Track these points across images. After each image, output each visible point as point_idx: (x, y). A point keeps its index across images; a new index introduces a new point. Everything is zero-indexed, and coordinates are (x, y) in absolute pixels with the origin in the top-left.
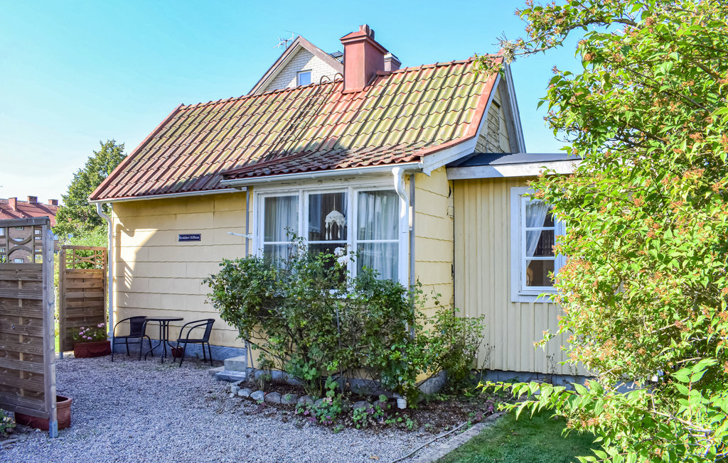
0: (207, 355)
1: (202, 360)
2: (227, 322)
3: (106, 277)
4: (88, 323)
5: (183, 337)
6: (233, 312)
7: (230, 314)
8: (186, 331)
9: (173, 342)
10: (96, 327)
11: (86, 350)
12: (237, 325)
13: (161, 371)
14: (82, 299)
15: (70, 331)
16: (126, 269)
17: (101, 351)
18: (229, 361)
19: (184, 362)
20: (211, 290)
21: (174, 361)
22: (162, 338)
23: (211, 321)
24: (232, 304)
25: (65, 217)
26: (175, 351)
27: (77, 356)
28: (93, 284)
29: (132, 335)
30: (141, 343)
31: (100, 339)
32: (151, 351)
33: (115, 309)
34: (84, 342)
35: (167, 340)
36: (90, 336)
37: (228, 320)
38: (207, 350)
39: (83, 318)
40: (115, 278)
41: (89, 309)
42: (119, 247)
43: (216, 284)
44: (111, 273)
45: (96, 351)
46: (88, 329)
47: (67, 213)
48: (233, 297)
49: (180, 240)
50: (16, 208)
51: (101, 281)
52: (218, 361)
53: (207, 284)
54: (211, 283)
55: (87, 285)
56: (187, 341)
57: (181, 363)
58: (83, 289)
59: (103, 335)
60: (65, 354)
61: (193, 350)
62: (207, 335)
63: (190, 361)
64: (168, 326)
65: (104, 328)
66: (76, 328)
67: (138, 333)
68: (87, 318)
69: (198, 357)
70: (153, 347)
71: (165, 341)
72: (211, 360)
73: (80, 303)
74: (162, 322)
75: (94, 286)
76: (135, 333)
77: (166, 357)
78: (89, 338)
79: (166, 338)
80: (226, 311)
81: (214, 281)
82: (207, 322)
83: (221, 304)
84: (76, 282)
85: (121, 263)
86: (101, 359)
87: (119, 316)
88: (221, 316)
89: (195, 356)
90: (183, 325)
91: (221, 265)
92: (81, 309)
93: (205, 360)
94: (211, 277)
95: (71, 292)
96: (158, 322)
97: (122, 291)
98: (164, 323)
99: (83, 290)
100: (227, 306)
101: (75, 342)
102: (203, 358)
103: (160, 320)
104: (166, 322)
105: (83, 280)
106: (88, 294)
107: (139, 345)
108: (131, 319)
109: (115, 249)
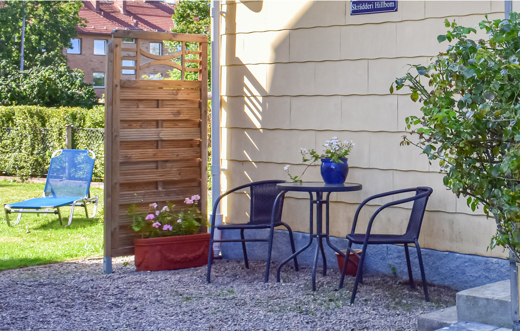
0: (416, 270)
1: (405, 284)
2: (463, 199)
3: (206, 98)
4: (168, 194)
5: (361, 229)
6: (479, 171)
7: (469, 175)
8: (366, 214)
9: (341, 240)
10: (181, 203)
11: (158, 255)
12: (490, 206)
13: (307, 312)
14: (157, 143)
15: (126, 212)
16: (246, 81)
17: (191, 256)
18: (468, 298)
19: (362, 289)
20: (417, 109)
21: (341, 286)
22: (315, 231)
23: (424, 193)
24: (474, 145)
25: (188, 15)
26: (345, 260)
27: (141, 266)
28: (179, 113)
29: (255, 223)
30: (271, 240)
31: (188, 231)
32: (295, 258)
33: (224, 164)
34: (157, 235)
35: (327, 236)
36: (171, 223)
37: (465, 193)
38: (414, 260)
39: (155, 184)
40: (225, 99)
41: (169, 165)
42: (232, 34)
43: (429, 89)
44: (216, 91)
45: (179, 257)
46: (165, 208)
47: (191, 9)
48: (480, 124)
49: (354, 12)
50: (124, 9)
51: (197, 106)
52: (439, 286)
53: (406, 90)
54: (416, 88)
55: (164, 113)
56: (369, 239)
57: (355, 292)
58: (157, 121)
59: (199, 220)
60: (117, 261)
61: (384, 259)
62: (415, 224)
63: (378, 285)
64: (327, 202)
65: (200, 205)
66: (140, 205)
67: (265, 218)
68: (166, 183)
69: (395, 276)
70: (298, 249)
71: (321, 237)
72: (425, 284)
73: (151, 151)
74: (314, 194)
75: (182, 117)
76: (261, 218)
77: (324, 274)
78: (165, 227)
79: (324, 231)
80: (459, 165)
81: (424, 81)
82: (413, 194)
83: (444, 147)
84: (142, 107)
85: (238, 69)
86: (186, 275)
87: (231, 179)
88: (446, 182)
89: (388, 271)
90: (361, 202)
91: (441, 38)
92: (154, 165)
93: (411, 284)
94: (414, 73)
95: (130, 127)
96: (306, 195)
97: (239, 126)
98: (319, 196)
99: (158, 123)
100: (461, 151)
101: (138, 235)
102: (406, 278)
103: (310, 190)
104: (325, 194)
105: (158, 103)
106: (167, 133)
107: (267, 245)
108: (252, 186)
109: (224, 40)
